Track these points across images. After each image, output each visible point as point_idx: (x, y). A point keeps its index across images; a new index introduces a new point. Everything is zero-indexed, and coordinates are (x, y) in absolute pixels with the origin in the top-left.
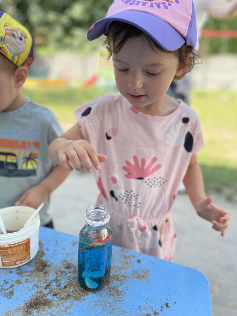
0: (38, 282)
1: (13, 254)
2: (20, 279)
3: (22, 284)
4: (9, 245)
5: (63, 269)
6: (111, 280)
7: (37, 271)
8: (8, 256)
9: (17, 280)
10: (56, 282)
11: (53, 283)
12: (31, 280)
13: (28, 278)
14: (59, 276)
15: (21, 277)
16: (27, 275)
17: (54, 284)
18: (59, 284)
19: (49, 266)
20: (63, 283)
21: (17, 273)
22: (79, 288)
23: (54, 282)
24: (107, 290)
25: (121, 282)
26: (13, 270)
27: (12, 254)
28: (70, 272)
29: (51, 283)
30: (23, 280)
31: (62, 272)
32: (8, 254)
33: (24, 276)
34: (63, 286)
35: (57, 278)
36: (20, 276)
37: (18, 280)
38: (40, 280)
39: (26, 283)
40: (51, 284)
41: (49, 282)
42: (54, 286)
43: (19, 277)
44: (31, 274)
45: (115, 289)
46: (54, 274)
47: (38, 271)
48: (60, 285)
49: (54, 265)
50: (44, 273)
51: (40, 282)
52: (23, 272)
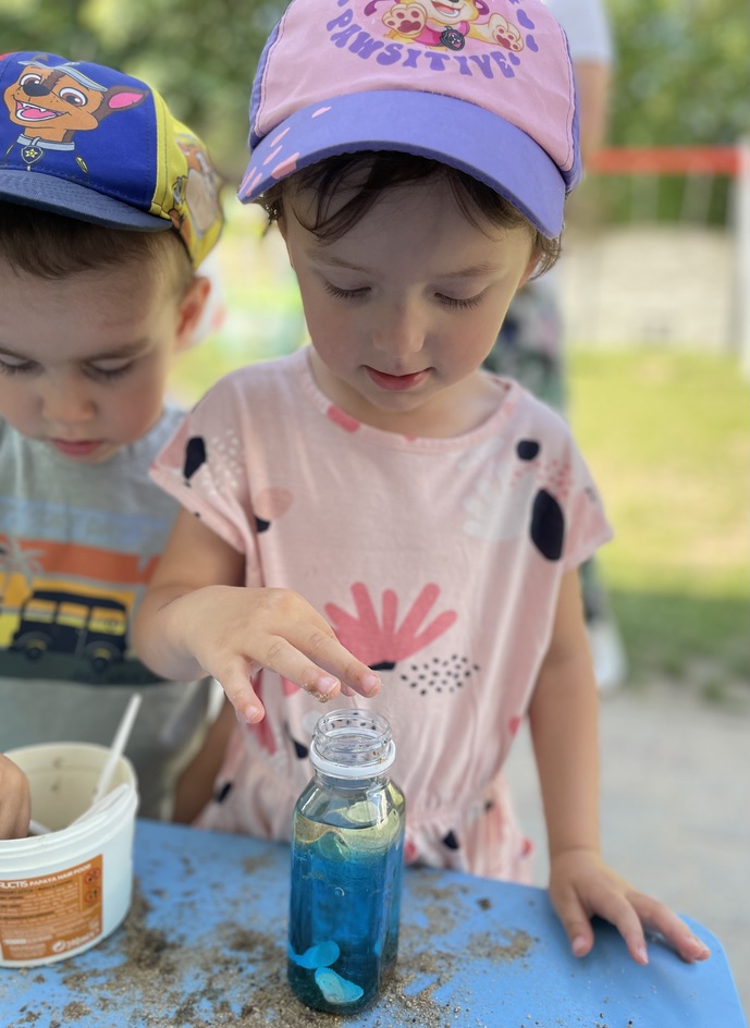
0: (148, 1004)
1: (42, 915)
2: (77, 1000)
3: (88, 1018)
4: (28, 881)
5: (227, 953)
6: (401, 972)
7: (137, 969)
8: (25, 921)
9: (67, 1004)
10: (210, 999)
11: (199, 1001)
12: (119, 999)
13: (108, 994)
14: (216, 975)
15: (81, 991)
16: (102, 985)
17: (205, 1004)
18: (222, 1003)
19: (173, 947)
20: (237, 997)
21: (65, 982)
22: (294, 1009)
23: (202, 997)
24: (394, 1008)
25: (436, 976)
26: (45, 973)
27: (38, 916)
28: (252, 961)
29: (194, 1002)
30: (89, 1001)
31: (227, 963)
32: (23, 914)
33: (90, 990)
34: (236, 1009)
35: (210, 984)
36: (77, 989)
37: (71, 1005)
38: (152, 997)
39: (105, 1012)
40: (195, 1006)
41: (183, 999)
42: (206, 1011)
43: (75, 993)
44: (113, 980)
45: (421, 999)
46: (198, 971)
47: (140, 967)
48: (225, 1006)
49: (190, 942)
50: (161, 971)
51: (154, 1002)
52: (84, 974)
